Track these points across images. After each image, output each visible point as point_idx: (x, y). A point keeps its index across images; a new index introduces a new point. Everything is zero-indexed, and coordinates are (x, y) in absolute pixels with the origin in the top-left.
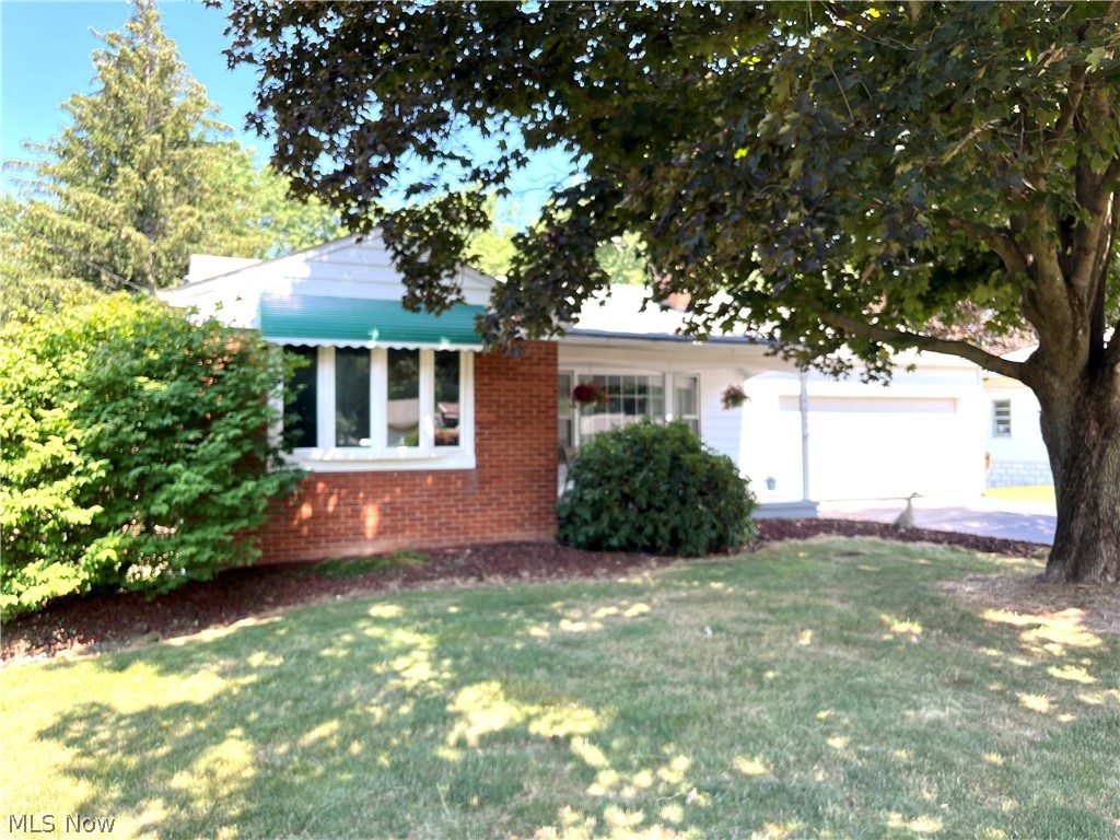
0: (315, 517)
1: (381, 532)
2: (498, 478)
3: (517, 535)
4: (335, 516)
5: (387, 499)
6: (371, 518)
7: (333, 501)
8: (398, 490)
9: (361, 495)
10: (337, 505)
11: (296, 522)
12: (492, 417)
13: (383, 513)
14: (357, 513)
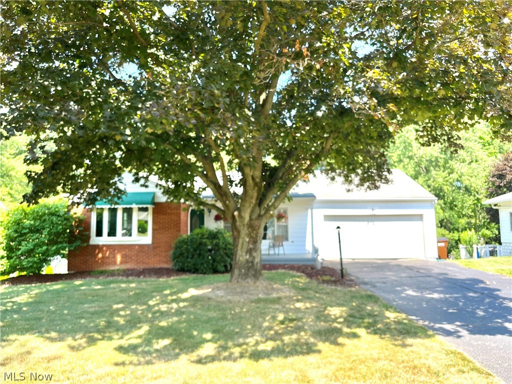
0: (103, 257)
1: (122, 263)
2: (159, 247)
3: (165, 266)
4: (108, 258)
5: (124, 253)
6: (119, 258)
7: (108, 253)
8: (127, 250)
9: (116, 251)
10: (109, 254)
11: (97, 259)
12: (158, 227)
13: (122, 257)
14: (115, 257)
